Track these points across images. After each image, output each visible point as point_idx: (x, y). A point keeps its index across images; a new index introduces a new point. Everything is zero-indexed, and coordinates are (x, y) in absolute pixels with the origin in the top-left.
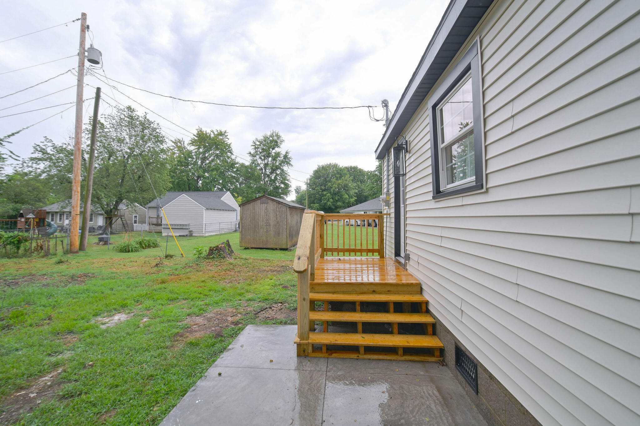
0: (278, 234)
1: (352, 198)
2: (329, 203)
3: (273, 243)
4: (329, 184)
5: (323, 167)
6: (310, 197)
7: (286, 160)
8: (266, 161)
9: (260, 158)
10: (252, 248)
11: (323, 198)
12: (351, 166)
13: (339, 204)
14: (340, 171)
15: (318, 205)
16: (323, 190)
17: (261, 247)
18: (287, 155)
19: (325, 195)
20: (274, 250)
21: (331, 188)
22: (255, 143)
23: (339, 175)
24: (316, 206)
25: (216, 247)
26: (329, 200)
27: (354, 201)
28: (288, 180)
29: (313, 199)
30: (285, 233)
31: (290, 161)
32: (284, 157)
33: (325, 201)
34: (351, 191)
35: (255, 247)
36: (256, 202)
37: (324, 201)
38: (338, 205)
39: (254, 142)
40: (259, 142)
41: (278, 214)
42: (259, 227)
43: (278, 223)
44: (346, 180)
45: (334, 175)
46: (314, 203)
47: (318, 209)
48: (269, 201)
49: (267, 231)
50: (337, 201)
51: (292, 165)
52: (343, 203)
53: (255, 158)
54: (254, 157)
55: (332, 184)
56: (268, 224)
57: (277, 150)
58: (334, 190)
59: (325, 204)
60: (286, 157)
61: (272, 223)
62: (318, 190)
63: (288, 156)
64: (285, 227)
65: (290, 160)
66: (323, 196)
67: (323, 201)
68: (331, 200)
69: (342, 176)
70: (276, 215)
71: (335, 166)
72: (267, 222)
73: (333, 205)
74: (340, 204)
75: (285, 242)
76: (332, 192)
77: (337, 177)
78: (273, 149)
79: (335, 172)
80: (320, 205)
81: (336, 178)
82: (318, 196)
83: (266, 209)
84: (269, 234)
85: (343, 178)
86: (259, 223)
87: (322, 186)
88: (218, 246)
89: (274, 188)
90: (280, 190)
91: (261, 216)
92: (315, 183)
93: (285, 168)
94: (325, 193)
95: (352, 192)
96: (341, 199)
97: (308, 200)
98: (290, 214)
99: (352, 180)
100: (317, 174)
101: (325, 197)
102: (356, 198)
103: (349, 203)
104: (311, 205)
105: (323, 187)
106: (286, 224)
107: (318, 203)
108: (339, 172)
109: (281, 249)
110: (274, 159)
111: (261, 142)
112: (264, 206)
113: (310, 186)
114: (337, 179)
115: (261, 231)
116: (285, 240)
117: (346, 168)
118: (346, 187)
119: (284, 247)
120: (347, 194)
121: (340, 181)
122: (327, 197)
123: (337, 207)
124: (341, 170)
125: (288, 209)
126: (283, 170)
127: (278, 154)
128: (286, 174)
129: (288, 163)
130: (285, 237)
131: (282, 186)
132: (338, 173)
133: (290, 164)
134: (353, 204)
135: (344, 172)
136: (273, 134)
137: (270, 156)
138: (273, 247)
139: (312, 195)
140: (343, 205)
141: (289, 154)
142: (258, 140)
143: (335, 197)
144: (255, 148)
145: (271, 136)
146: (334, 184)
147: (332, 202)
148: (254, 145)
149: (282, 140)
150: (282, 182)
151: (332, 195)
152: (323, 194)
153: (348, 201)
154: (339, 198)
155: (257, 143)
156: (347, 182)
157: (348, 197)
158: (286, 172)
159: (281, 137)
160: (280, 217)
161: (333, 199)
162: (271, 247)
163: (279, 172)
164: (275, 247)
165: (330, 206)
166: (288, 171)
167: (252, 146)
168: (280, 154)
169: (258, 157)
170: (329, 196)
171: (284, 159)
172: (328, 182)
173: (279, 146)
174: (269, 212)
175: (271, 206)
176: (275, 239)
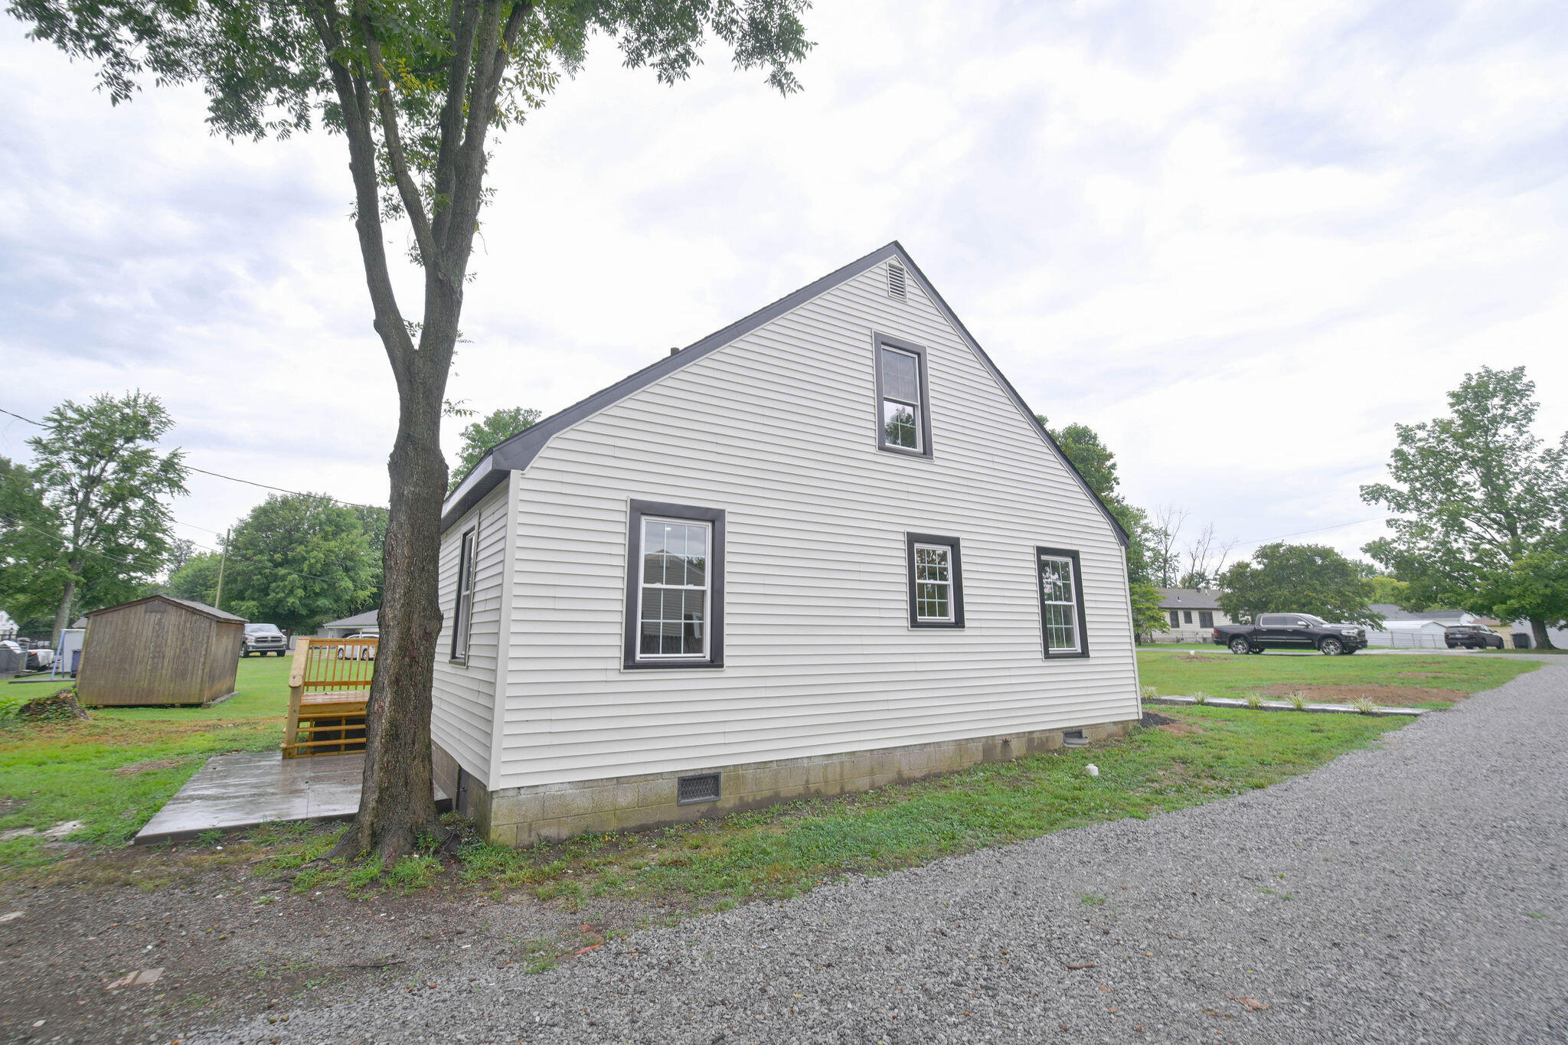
0: (181, 674)
1: (363, 588)
2: (291, 600)
3: (167, 693)
4: (300, 549)
5: (285, 502)
6: (230, 579)
7: (170, 473)
8: (96, 470)
9: (75, 460)
10: (106, 707)
11: (274, 585)
12: (371, 507)
13: (323, 602)
14: (338, 516)
15: (254, 603)
16: (277, 565)
17: (133, 702)
18: (176, 461)
19: (283, 578)
20: (166, 708)
21: (305, 559)
22: (61, 414)
23: (333, 528)
24: (248, 608)
25: (53, 698)
26: (291, 592)
27: (370, 597)
28: (164, 531)
29: (239, 586)
30: (200, 672)
31: (184, 479)
32: (162, 465)
33: (282, 595)
34: (362, 570)
35: (117, 703)
36: (133, 610)
37: (277, 593)
38: (318, 606)
39: (59, 409)
40: (78, 411)
41: (187, 634)
42: (135, 660)
43: (184, 652)
44: (353, 543)
45: (317, 524)
46: (243, 599)
47: (253, 614)
48: (169, 608)
49: (154, 669)
50: (317, 594)
51: (186, 491)
52: (336, 601)
53: (54, 459)
54: (52, 453)
55: (309, 548)
56: (159, 654)
57: (142, 444)
58: (311, 566)
59: (280, 601)
60: (169, 465)
61: (169, 653)
62: (260, 561)
63: (177, 464)
64: (202, 660)
65: (183, 475)
66: (275, 581)
67: (272, 595)
68: (300, 592)
69: (343, 531)
70: (184, 636)
71: (324, 501)
72: (158, 650)
73: (305, 605)
74: (327, 603)
75: (198, 690)
76: (306, 569)
77: (326, 533)
78: (129, 440)
79: (323, 516)
80: (261, 605)
81: (322, 534)
82: (258, 580)
83: (160, 623)
84: (158, 674)
85: (344, 535)
86: (136, 653)
87: (275, 551)
88: (57, 697)
89: (109, 551)
90: (130, 557)
91: (144, 639)
92: (252, 543)
93: (163, 498)
94: (282, 571)
95: (365, 574)
96: (331, 590)
97: (223, 590)
98: (217, 635)
99: (370, 545)
100: (263, 518)
101: (281, 584)
102: (375, 590)
103: (353, 600)
104: (233, 603)
105: (278, 557)
106: (205, 655)
107: (254, 599)
108: (333, 520)
109: (184, 706)
110: (127, 467)
111: (85, 416)
112: (154, 618)
113: (235, 547)
114: (325, 539)
115: (138, 670)
116: (198, 686)
117: (356, 508)
118: (351, 560)
119: (195, 701)
120: (350, 578)
121: (333, 543)
122: (286, 583)
123: (313, 612)
124: (340, 513)
125: (214, 625)
126: (151, 503)
127: (144, 457)
128: (163, 513)
129: (175, 485)
130: (199, 680)
131: (141, 545)
132: (330, 521)
133: (181, 487)
134: (363, 605)
135: (349, 520)
136: (135, 400)
137: (111, 459)
138: (165, 701)
139: (239, 574)
140: (335, 606)
141: (182, 459)
142: (75, 406)
143: (312, 584)
144: (59, 428)
145: (127, 405)
146: (312, 550)
147: (300, 599)
148: (55, 420)
149: (164, 420)
150: (141, 536)
151: (303, 577)
152: (276, 575)
153: (351, 596)
154: (326, 586)
155: (70, 414)
156: (354, 546)
157: (350, 585)
158: (163, 510)
159: (164, 412)
160: (192, 640)
161: (305, 588)
162: (160, 701)
163: (136, 505)
164: (170, 702)
165: (295, 608)
166: (171, 508)
167: (49, 419)
168: (150, 457)
169: (65, 455)
170: (294, 581)
171: (163, 471)
172: (296, 542)
173: (153, 438)
174: (166, 630)
175: (173, 618)
176: (172, 686)
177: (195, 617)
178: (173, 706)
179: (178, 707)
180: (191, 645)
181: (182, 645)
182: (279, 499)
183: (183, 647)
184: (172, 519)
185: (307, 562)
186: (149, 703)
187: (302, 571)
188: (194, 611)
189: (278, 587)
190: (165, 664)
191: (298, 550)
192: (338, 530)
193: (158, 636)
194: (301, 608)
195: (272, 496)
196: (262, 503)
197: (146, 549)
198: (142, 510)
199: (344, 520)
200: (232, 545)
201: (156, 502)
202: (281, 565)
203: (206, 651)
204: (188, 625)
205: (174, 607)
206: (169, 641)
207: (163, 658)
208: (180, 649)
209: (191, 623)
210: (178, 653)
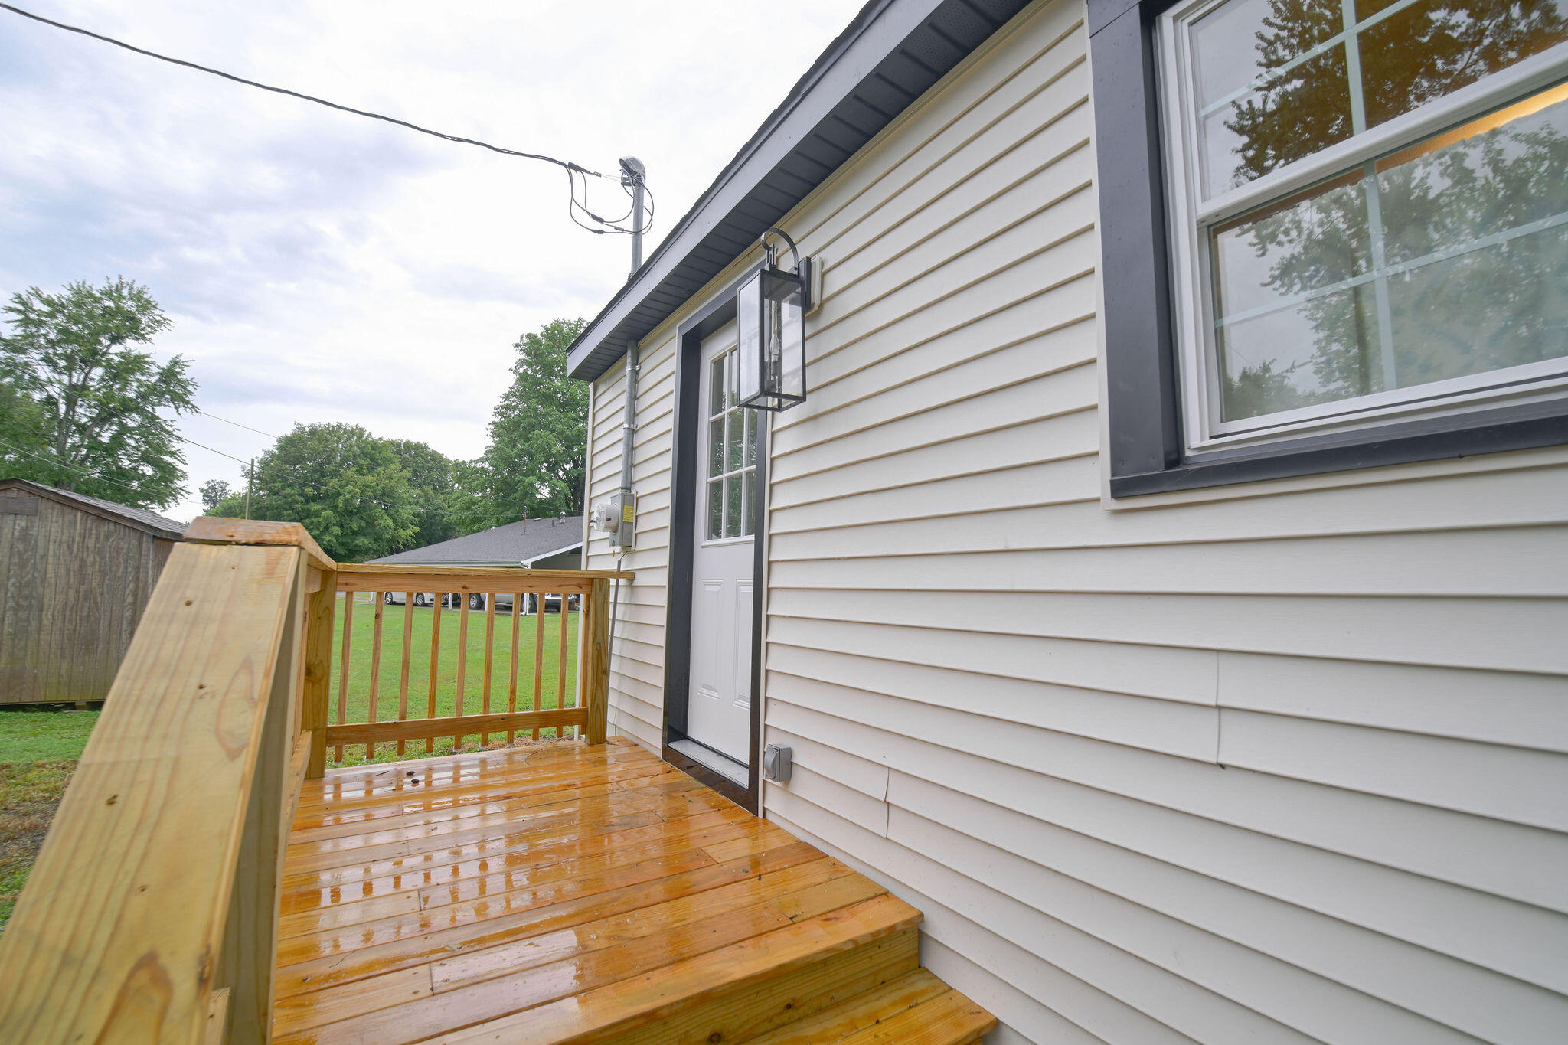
1: (405, 527)
2: (327, 538)
3: (54, 680)
4: (333, 482)
5: (313, 432)
7: (172, 386)
9: (49, 361)
12: (407, 442)
13: (362, 541)
14: (373, 449)
16: (309, 500)
18: (178, 370)
19: (316, 514)
20: (56, 710)
21: (340, 494)
22: (24, 303)
23: (368, 461)
26: (327, 529)
27: (412, 537)
28: (172, 454)
31: (189, 393)
32: (162, 375)
34: (402, 508)
38: (356, 546)
39: (19, 297)
40: (48, 302)
41: (90, 560)
43: (86, 598)
44: (390, 478)
45: (350, 459)
48: (43, 506)
50: (355, 533)
51: (194, 407)
52: (376, 541)
53: (21, 358)
54: (17, 351)
55: (343, 482)
56: (28, 602)
57: (132, 346)
58: (346, 501)
60: (170, 374)
61: (53, 599)
62: (290, 495)
63: (180, 373)
65: (190, 388)
66: (308, 517)
68: (336, 530)
69: (379, 465)
70: (83, 565)
71: (358, 433)
72: (26, 593)
73: (342, 544)
74: (366, 542)
76: (341, 505)
77: (361, 466)
78: (115, 340)
79: (356, 450)
81: (356, 468)
82: (289, 515)
85: (380, 469)
87: (306, 485)
89: (107, 474)
92: (281, 477)
93: (165, 412)
94: (315, 507)
95: (406, 512)
96: (370, 529)
99: (409, 480)
100: (290, 450)
101: (315, 520)
102: (417, 529)
103: (394, 540)
105: (309, 491)
106: (134, 603)
108: (368, 453)
110: (118, 374)
111: (56, 307)
112: (10, 526)
113: (263, 481)
114: (360, 472)
117: (393, 443)
118: (389, 497)
120: (389, 515)
121: (369, 478)
122: (321, 519)
123: (352, 552)
124: (375, 445)
126: (154, 417)
127: (135, 363)
128: (167, 431)
129: (179, 399)
131: (148, 470)
132: (365, 455)
133: (188, 402)
134: (404, 545)
135: (384, 453)
136: (118, 290)
137: (97, 364)
138: (51, 697)
139: (268, 509)
140: (375, 546)
141: (185, 368)
142: (45, 296)
143: (348, 522)
144: (26, 322)
145: (108, 294)
146: (347, 484)
147: (337, 537)
148: (19, 311)
149: (158, 318)
150: (145, 459)
151: (339, 514)
152: (309, 510)
153: (392, 536)
154: (364, 524)
155: (38, 305)
156: (392, 482)
157: (391, 523)
158: (167, 427)
159: (155, 307)
160: (103, 573)
161: (342, 526)
162: (40, 697)
163: (133, 421)
164: (64, 697)
165: (332, 547)
166: (176, 425)
167: (12, 310)
168: (146, 362)
169: (35, 356)
170: (326, 518)
171: (164, 382)
172: (328, 476)
173: (143, 337)
174: (41, 552)
175: (55, 527)
176: (65, 666)
177: (105, 528)
178: (71, 706)
179: (82, 708)
180: (101, 584)
181: (82, 582)
182: (307, 430)
183: (83, 588)
184: (179, 439)
185: (342, 497)
186: (15, 701)
187: (337, 506)
188: (102, 516)
189: (311, 524)
190: (46, 622)
191: (331, 484)
192: (374, 464)
193: (23, 565)
194: (338, 548)
195: (299, 426)
196: (289, 434)
197: (154, 475)
198: (140, 426)
199: (380, 453)
200: (259, 478)
201: (158, 418)
202: (314, 499)
203: (135, 596)
204: (91, 543)
205: (57, 506)
206: (50, 574)
207: (41, 610)
208: (77, 591)
209: (97, 539)
210: (72, 599)
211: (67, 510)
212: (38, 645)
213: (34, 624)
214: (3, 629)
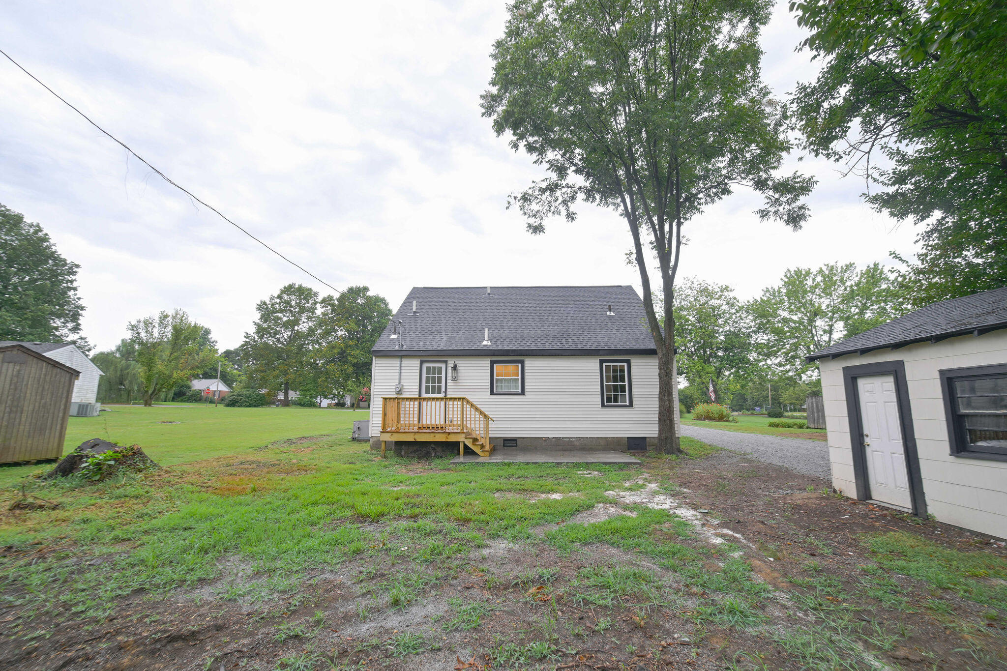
30: (58, 427)
41: (46, 387)
43: (43, 407)
49: (11, 424)
56: (16, 409)
61: (27, 407)
64: (61, 415)
70: (43, 390)
72: (15, 404)
75: (56, 445)
84: (15, 430)
112: (14, 369)
116: (56, 441)
125: (73, 379)
130: (57, 435)
138: (21, 459)
160: (52, 394)
162: (16, 459)
174: (25, 383)
175: (33, 370)
176: (30, 442)
177: (55, 371)
180: (51, 399)
181: (42, 398)
183: (42, 402)
188: (56, 365)
190: (23, 419)
193: (16, 389)
204: (48, 378)
205: (35, 359)
206: (28, 395)
207: (22, 413)
208: (40, 403)
209: (51, 376)
210: (37, 407)
211: (40, 361)
212: (18, 431)
213: (18, 420)
214: (2, 423)
